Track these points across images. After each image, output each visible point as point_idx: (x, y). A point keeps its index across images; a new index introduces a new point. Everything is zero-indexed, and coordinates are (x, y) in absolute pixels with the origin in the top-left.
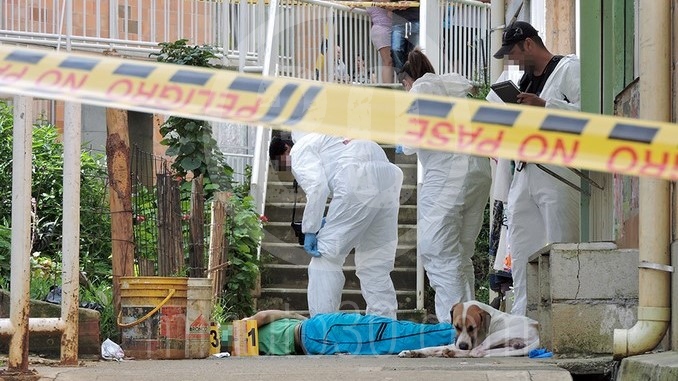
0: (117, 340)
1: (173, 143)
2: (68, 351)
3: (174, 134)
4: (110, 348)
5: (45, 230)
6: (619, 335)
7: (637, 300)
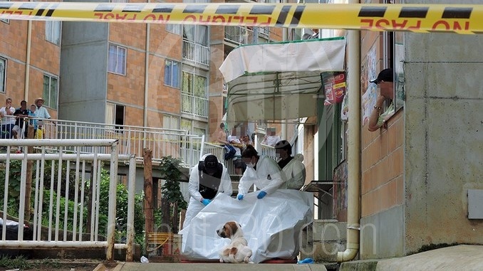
0: (146, 256)
1: (166, 193)
2: (129, 257)
3: (166, 190)
4: (144, 259)
5: (119, 222)
6: (340, 254)
7: (346, 241)
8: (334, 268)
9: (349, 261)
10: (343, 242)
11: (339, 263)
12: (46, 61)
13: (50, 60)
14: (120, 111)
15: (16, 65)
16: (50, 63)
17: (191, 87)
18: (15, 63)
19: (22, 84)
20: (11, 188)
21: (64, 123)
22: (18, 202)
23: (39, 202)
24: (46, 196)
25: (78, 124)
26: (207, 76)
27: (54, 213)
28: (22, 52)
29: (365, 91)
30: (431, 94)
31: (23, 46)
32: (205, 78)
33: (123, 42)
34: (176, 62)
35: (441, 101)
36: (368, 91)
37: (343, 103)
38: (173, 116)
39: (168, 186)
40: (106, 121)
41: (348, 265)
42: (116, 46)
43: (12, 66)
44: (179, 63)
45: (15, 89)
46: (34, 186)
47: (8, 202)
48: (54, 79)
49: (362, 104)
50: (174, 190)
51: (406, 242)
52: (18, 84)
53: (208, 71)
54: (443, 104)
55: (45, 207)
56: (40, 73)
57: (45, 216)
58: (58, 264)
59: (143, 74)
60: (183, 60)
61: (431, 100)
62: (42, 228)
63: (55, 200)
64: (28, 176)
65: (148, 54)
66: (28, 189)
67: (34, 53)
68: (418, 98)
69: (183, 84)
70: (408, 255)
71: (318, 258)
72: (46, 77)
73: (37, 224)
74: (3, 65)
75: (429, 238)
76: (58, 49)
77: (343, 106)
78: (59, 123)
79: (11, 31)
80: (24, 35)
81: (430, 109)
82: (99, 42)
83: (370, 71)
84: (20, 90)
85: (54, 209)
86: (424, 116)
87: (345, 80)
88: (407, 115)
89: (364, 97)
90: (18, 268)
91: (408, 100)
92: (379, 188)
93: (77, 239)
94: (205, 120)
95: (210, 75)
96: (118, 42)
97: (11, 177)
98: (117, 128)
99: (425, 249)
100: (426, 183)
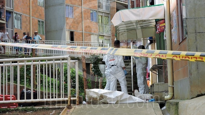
1: (93, 70)
2: (77, 103)
3: (93, 69)
4: (84, 102)
6: (166, 97)
7: (168, 91)
8: (164, 103)
9: (169, 100)
10: (167, 92)
11: (166, 101)
12: (38, 14)
13: (40, 14)
14: (72, 34)
15: (26, 17)
16: (40, 15)
17: (102, 21)
18: (25, 16)
19: (29, 25)
20: (27, 75)
21: (48, 42)
22: (30, 80)
23: (39, 80)
24: (42, 77)
25: (54, 42)
26: (109, 16)
27: (45, 84)
28: (28, 11)
29: (172, 28)
30: (198, 31)
31: (28, 8)
32: (108, 17)
33: (72, 3)
34: (95, 11)
35: (202, 34)
36: (174, 28)
37: (165, 32)
38: (95, 35)
39: (94, 67)
40: (66, 40)
41: (169, 102)
42: (68, 6)
43: (24, 17)
44: (97, 11)
45: (26, 27)
46: (36, 73)
47: (26, 80)
48: (42, 22)
49: (172, 34)
50: (96, 69)
51: (191, 93)
52: (27, 25)
53: (109, 14)
54: (203, 35)
55: (42, 82)
56: (36, 20)
57: (42, 86)
58: (48, 108)
59: (81, 17)
60: (98, 10)
61: (198, 34)
62: (41, 92)
63: (45, 79)
64: (34, 70)
65: (83, 8)
66: (34, 75)
67: (33, 11)
68: (193, 33)
69: (99, 20)
70: (192, 99)
71: (157, 99)
72: (39, 21)
73: (39, 90)
74: (20, 17)
75: (200, 91)
76: (43, 8)
77: (164, 33)
78: (46, 42)
79: (22, 2)
80: (28, 4)
81: (198, 37)
82: (61, 4)
83: (174, 20)
84: (28, 28)
85: (45, 82)
86: (195, 40)
87: (165, 22)
88: (188, 40)
89: (172, 30)
90: (32, 111)
91: (188, 34)
92: (180, 70)
93: (55, 98)
94: (110, 36)
95: (111, 15)
96: (69, 4)
97: (27, 70)
98: (71, 42)
99: (199, 96)
100: (198, 68)
